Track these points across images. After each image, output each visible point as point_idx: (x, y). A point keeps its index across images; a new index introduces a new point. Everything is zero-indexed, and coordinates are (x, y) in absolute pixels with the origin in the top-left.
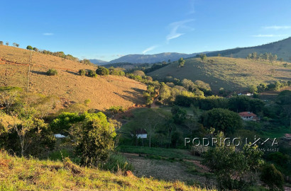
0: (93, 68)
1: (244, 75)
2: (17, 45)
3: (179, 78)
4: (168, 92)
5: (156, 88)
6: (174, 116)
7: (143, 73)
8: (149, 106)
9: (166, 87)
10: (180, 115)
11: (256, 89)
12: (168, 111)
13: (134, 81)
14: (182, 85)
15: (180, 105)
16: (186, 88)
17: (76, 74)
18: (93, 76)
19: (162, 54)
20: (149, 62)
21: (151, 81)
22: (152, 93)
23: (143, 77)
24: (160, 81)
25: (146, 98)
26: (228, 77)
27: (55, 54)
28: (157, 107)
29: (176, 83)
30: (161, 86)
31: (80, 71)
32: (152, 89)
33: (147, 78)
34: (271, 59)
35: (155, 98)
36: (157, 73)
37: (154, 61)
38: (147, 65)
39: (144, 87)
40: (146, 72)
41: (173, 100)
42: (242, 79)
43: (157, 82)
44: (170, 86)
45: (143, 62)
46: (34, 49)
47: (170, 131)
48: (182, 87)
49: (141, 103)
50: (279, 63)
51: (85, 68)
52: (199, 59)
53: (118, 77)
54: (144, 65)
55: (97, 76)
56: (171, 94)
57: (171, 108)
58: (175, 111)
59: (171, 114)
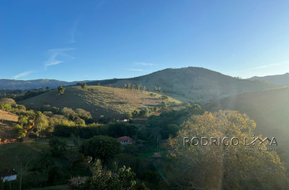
1: (121, 103)
3: (58, 107)
4: (45, 122)
5: (30, 118)
6: (52, 148)
7: (13, 101)
8: (21, 140)
9: (43, 117)
10: (59, 147)
11: (131, 115)
12: (45, 144)
13: (0, 110)
14: (61, 114)
15: (60, 136)
16: (66, 116)
19: (41, 80)
20: (22, 88)
21: (24, 111)
22: (24, 125)
23: (13, 106)
24: (36, 110)
25: (17, 131)
26: (108, 105)
28: (31, 141)
29: (55, 112)
30: (37, 116)
32: (25, 119)
33: (19, 108)
34: (141, 89)
35: (29, 130)
36: (32, 101)
37: (29, 88)
38: (20, 92)
39: (15, 118)
40: (17, 100)
41: (52, 130)
42: (120, 106)
43: (31, 112)
44: (48, 115)
45: (14, 88)
47: (47, 166)
48: (61, 117)
49: (9, 138)
50: (147, 93)
52: (79, 88)
54: (15, 92)
56: (50, 124)
57: (48, 140)
58: (53, 143)
59: (49, 147)
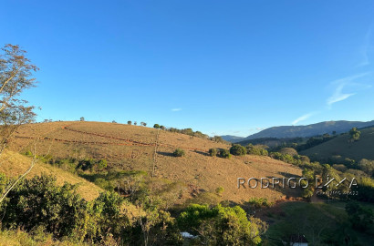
0: (226, 147)
2: (145, 124)
3: (353, 158)
5: (317, 173)
6: (351, 217)
7: (294, 152)
8: (308, 200)
9: (333, 172)
10: (362, 217)
12: (341, 209)
13: (282, 162)
14: (359, 168)
15: (361, 200)
16: (367, 172)
17: (205, 154)
18: (226, 156)
19: (323, 123)
20: (302, 135)
21: (307, 163)
22: (310, 181)
23: (295, 157)
24: (323, 162)
27: (183, 132)
28: (321, 203)
29: (349, 166)
30: (325, 170)
31: (211, 151)
32: (310, 174)
33: (301, 158)
35: (316, 189)
36: (316, 151)
37: (309, 135)
38: (300, 139)
39: (298, 172)
40: (299, 149)
41: (347, 192)
43: (317, 164)
44: (339, 169)
45: (293, 136)
46: (161, 127)
47: (346, 240)
48: (360, 172)
49: (295, 195)
51: (216, 146)
53: (258, 158)
54: (295, 140)
55: (231, 156)
57: (345, 204)
58: (352, 210)
59: (346, 214)
